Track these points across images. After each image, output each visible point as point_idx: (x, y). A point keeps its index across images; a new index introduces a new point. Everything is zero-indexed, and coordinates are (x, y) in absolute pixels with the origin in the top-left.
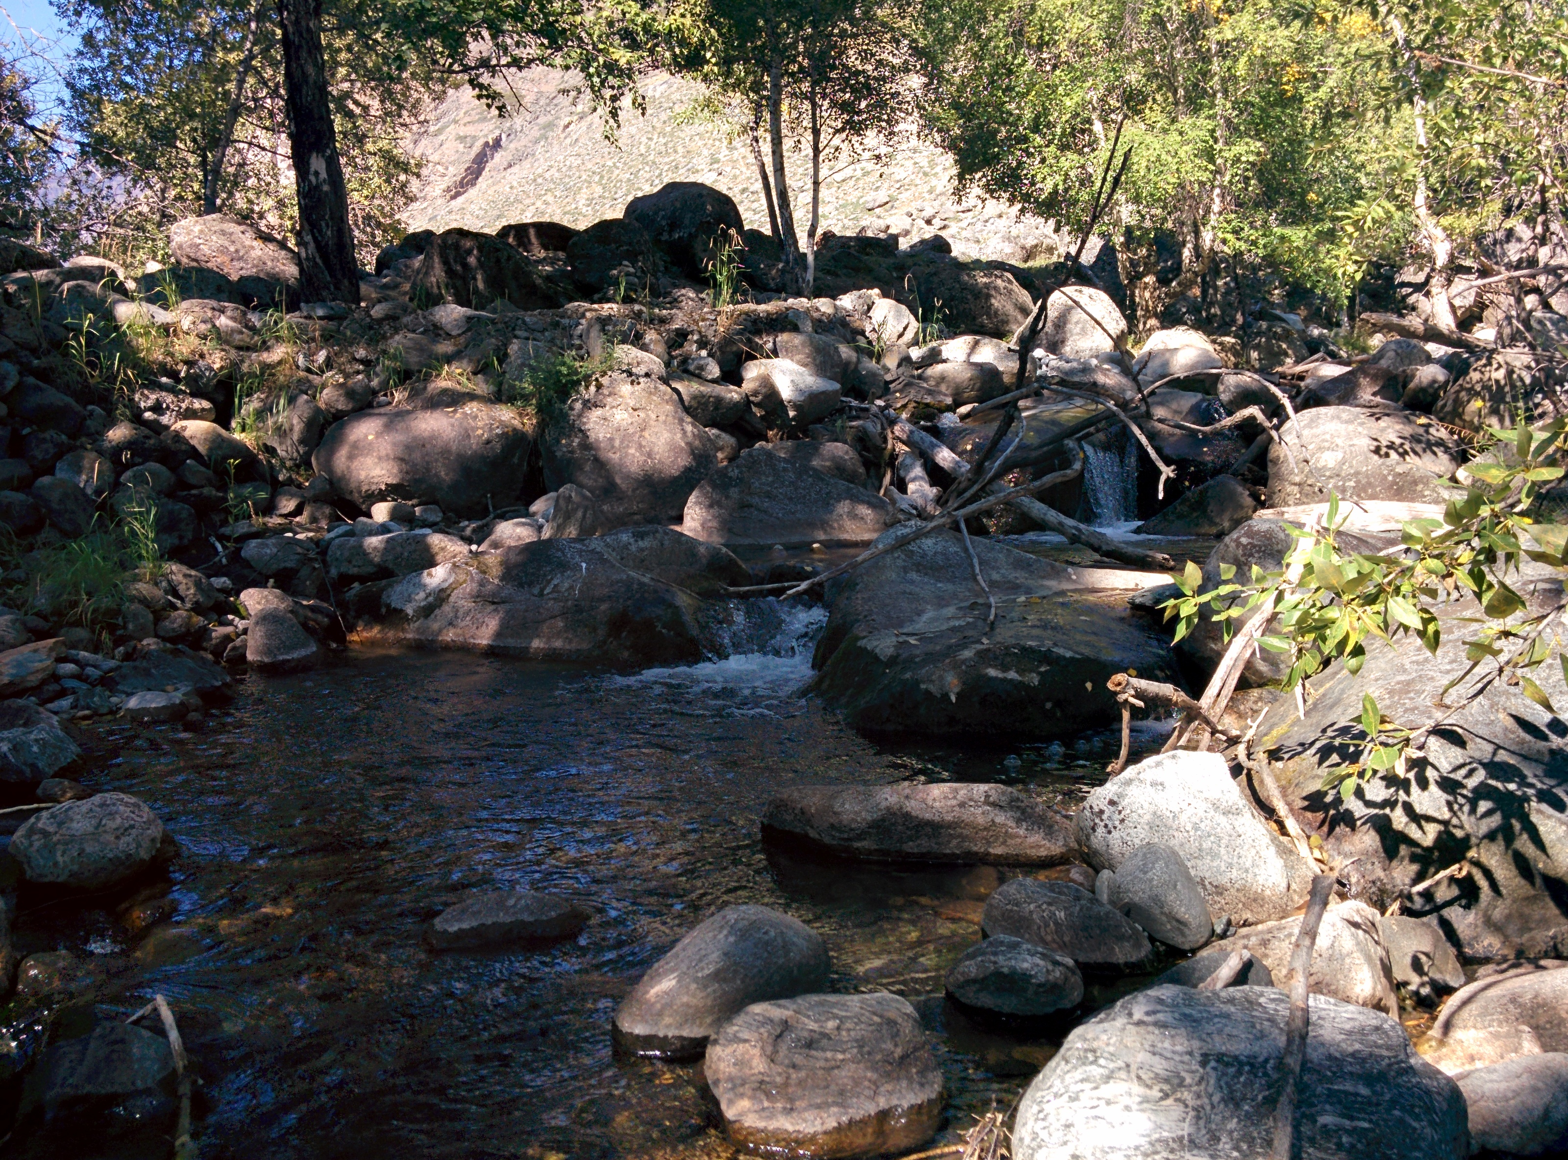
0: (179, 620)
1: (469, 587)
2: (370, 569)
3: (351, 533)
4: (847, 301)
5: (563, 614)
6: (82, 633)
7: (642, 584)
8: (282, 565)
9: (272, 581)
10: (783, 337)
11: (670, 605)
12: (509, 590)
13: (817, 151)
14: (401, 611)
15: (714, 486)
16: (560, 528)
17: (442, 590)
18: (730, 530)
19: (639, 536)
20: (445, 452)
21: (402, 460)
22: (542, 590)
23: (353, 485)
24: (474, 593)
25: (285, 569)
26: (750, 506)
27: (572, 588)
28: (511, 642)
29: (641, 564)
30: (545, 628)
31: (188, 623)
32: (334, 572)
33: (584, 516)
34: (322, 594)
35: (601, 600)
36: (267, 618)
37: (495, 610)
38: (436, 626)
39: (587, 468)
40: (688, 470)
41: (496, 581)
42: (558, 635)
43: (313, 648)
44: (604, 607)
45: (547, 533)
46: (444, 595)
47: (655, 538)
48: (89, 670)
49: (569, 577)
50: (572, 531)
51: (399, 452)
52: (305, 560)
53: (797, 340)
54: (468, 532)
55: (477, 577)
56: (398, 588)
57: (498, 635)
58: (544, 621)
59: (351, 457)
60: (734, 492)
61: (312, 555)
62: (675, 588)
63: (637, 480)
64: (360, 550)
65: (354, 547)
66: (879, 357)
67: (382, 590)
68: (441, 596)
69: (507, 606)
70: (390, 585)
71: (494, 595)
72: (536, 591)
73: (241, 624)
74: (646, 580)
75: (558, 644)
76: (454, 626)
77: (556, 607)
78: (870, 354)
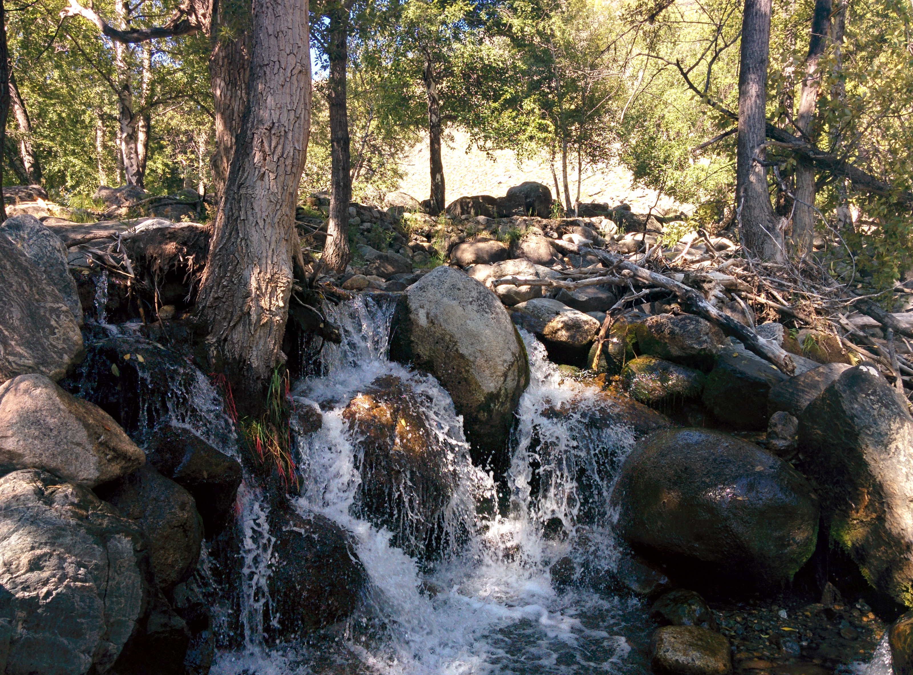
4: (594, 219)
10: (575, 228)
13: (580, 171)
53: (580, 228)
66: (604, 236)
78: (601, 235)
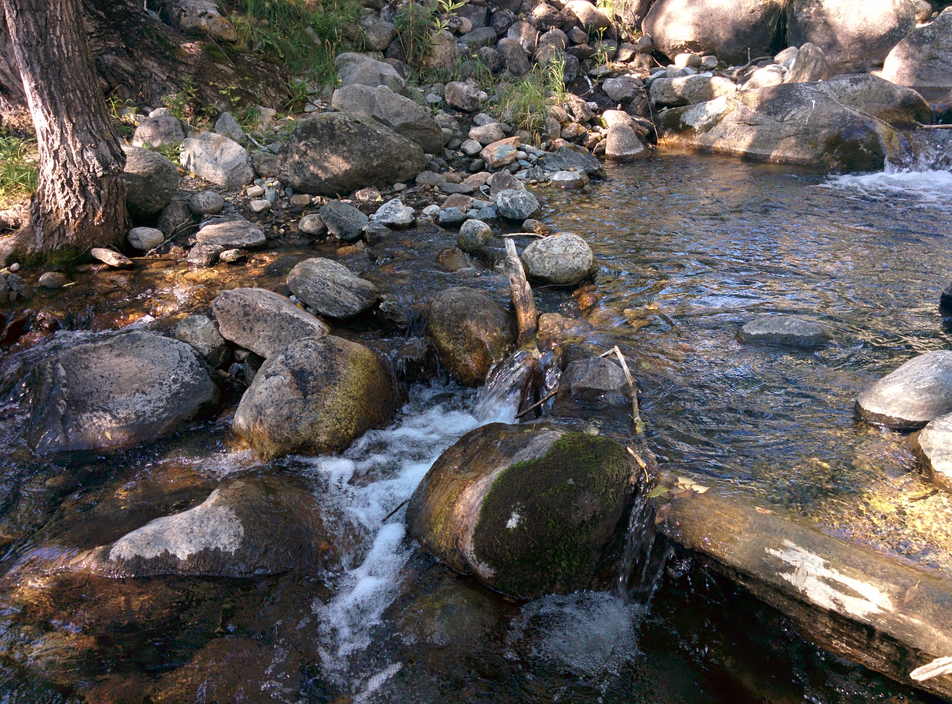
0: (573, 129)
1: (736, 114)
2: (674, 99)
3: (664, 76)
5: (795, 135)
6: (526, 134)
7: (853, 117)
8: (625, 95)
9: (620, 105)
11: (872, 132)
12: (761, 117)
14: (692, 127)
15: (912, 43)
16: (798, 75)
17: (718, 115)
18: (918, 76)
19: (856, 82)
20: (724, 19)
21: (697, 25)
22: (783, 118)
23: (665, 42)
24: (739, 118)
25: (626, 97)
26: (936, 58)
27: (804, 117)
28: (759, 151)
29: (853, 101)
30: (782, 144)
31: (577, 131)
32: (653, 100)
33: (815, 66)
34: (646, 113)
35: (823, 127)
36: (619, 129)
37: (750, 130)
38: (712, 137)
39: (818, 29)
40: (892, 30)
41: (753, 111)
42: (790, 148)
43: (642, 148)
44: (824, 132)
45: (788, 78)
46: (719, 118)
47: (866, 83)
48: (531, 156)
49: (802, 110)
50: (805, 77)
51: (696, 19)
52: (637, 92)
54: (735, 75)
55: (742, 107)
56: (691, 112)
57: (751, 146)
58: (782, 139)
59: (666, 23)
60: (926, 48)
61: (641, 89)
62: (876, 120)
63: (853, 38)
64: (670, 87)
65: (666, 85)
67: (681, 113)
68: (717, 120)
69: (759, 127)
70: (686, 110)
71: (751, 120)
72: (779, 118)
73: (604, 132)
74: (856, 113)
75: (789, 154)
76: (724, 139)
77: (793, 130)
